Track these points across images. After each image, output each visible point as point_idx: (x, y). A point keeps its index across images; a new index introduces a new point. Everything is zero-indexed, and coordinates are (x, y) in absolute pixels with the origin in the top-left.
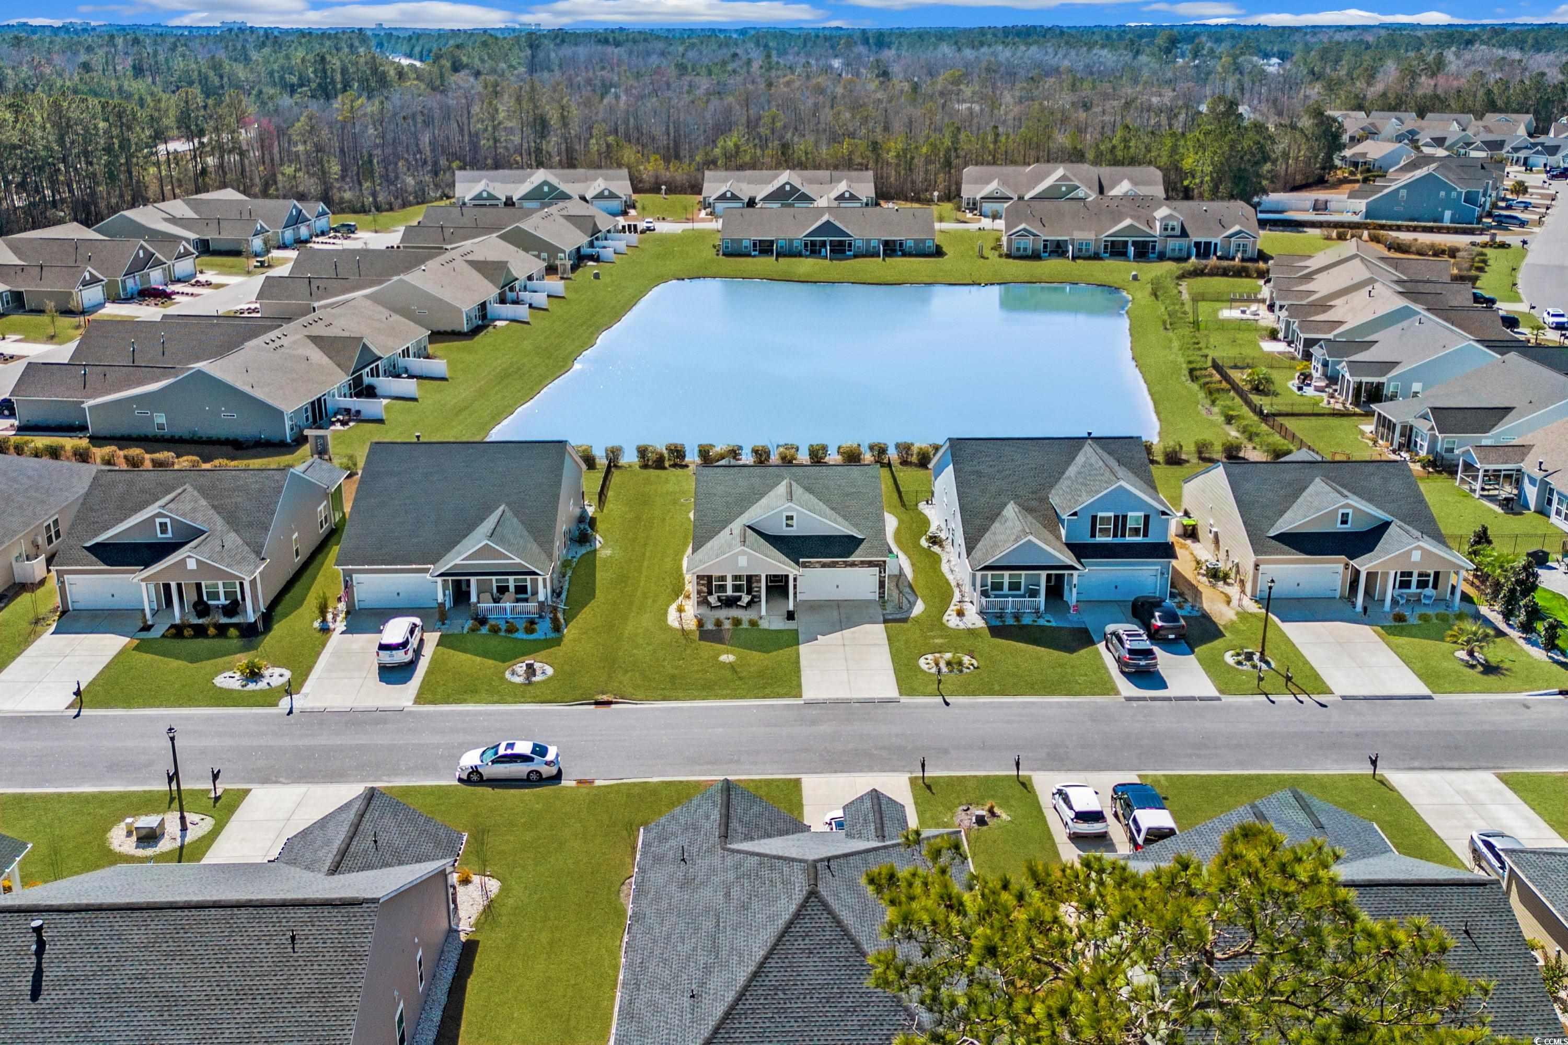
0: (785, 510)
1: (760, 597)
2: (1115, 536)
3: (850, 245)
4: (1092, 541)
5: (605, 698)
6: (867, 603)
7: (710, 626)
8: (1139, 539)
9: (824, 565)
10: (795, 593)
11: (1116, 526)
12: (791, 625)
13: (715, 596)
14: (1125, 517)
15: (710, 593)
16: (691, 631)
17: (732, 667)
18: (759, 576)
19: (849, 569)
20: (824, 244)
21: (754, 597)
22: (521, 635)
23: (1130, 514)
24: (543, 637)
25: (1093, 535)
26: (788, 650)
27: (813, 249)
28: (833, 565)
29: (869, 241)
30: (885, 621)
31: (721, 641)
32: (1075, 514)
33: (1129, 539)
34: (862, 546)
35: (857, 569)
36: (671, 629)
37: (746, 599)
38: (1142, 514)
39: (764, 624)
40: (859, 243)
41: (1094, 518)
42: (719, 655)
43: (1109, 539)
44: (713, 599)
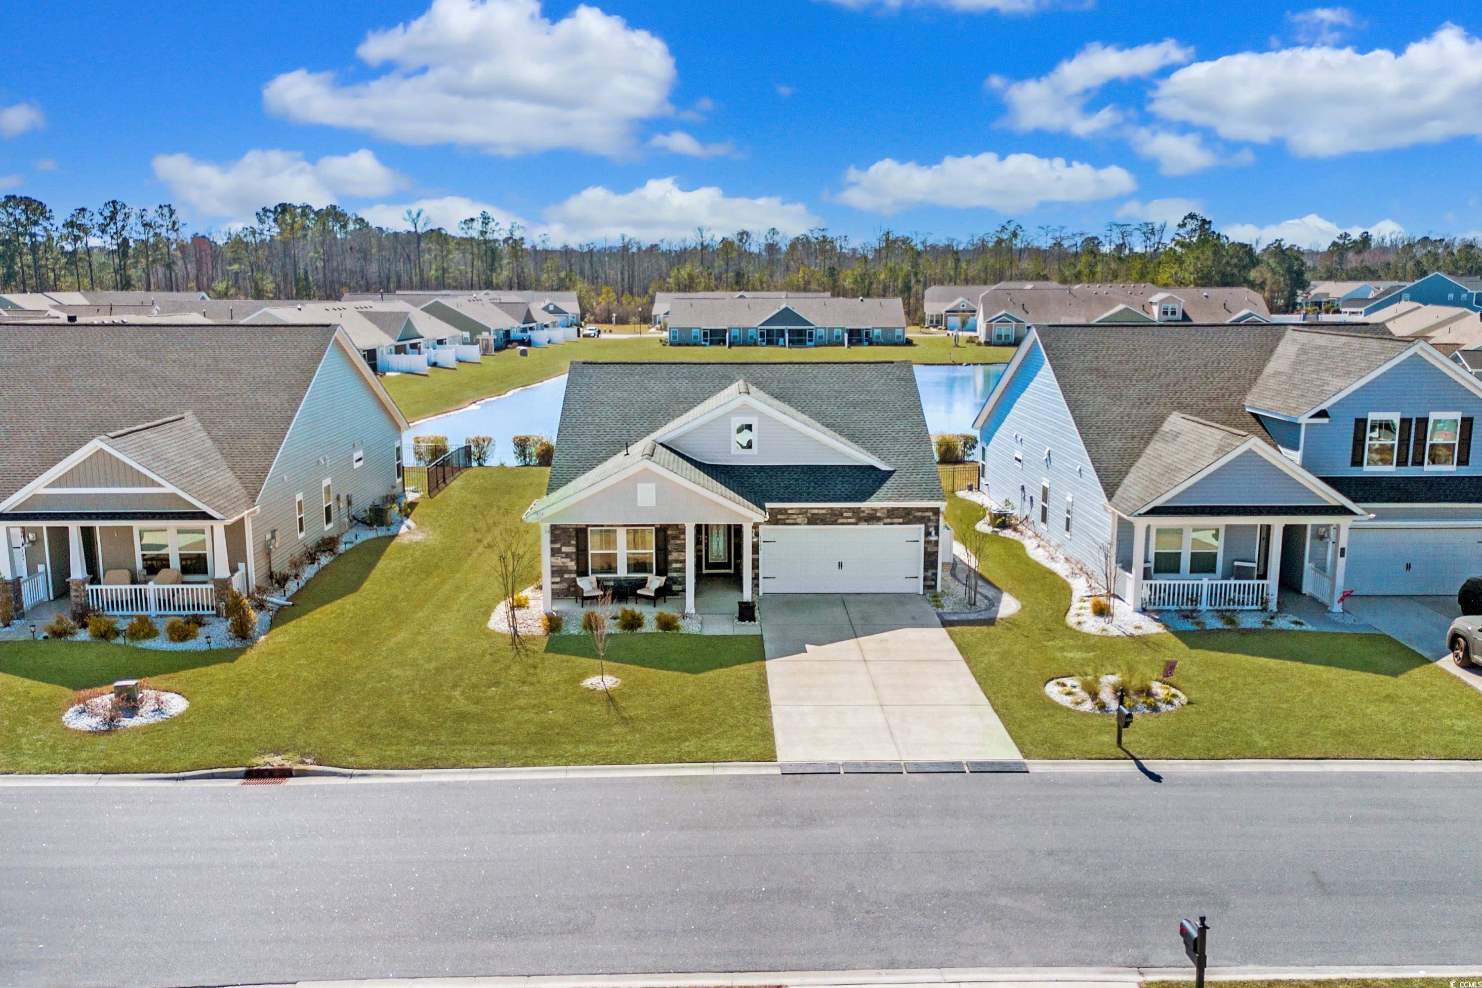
0: (736, 412)
1: (683, 582)
2: (1402, 462)
3: (811, 334)
4: (1355, 472)
5: (276, 761)
6: (901, 598)
7: (573, 629)
8: (1450, 469)
9: (814, 520)
10: (756, 578)
11: (1404, 442)
12: (748, 629)
13: (593, 578)
14: (1423, 422)
15: (583, 573)
16: (533, 638)
17: (610, 697)
18: (680, 530)
19: (863, 527)
20: (781, 333)
21: (671, 581)
22: (161, 643)
23: (1433, 416)
24: (205, 647)
25: (1357, 461)
26: (744, 669)
27: (770, 338)
28: (832, 518)
29: (831, 330)
30: (945, 624)
31: (592, 653)
32: (1322, 414)
33: (1429, 469)
34: (888, 483)
35: (879, 527)
36: (491, 635)
37: (655, 582)
38: (1457, 416)
39: (690, 627)
40: (821, 332)
41: (1361, 424)
42: (584, 676)
43: (1390, 470)
44: (587, 584)
